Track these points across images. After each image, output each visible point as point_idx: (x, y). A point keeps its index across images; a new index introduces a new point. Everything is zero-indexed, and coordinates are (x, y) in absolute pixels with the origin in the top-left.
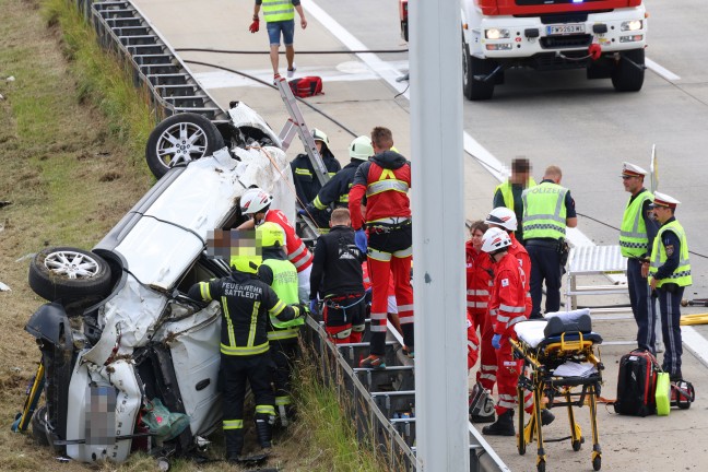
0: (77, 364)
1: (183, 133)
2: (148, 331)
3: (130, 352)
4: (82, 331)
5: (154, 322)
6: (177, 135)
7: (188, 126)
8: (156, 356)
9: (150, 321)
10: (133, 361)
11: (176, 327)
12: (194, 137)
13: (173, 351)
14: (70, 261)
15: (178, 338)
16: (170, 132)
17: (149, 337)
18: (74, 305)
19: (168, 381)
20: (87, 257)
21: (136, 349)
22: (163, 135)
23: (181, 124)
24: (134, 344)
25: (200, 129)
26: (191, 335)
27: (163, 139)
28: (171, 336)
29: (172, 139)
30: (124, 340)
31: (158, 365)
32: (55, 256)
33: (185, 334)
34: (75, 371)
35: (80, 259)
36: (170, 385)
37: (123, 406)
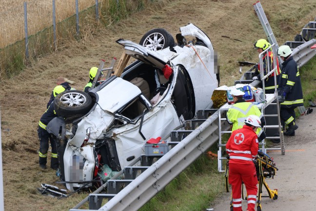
0: (67, 146)
1: (156, 38)
2: (103, 132)
3: (95, 142)
4: (71, 130)
5: (106, 128)
6: (153, 39)
7: (158, 34)
8: (107, 144)
9: (105, 127)
10: (94, 146)
11: (117, 131)
12: (160, 40)
13: (116, 142)
14: (74, 97)
15: (118, 136)
16: (150, 37)
17: (104, 135)
18: (70, 118)
19: (113, 156)
20: (83, 95)
21: (97, 140)
22: (147, 38)
23: (155, 33)
24: (96, 138)
25: (163, 36)
26: (124, 135)
27: (147, 40)
28: (115, 135)
29: (150, 41)
30: (91, 136)
31: (109, 148)
32: (68, 95)
33: (121, 134)
34: (66, 149)
35: (79, 97)
36: (113, 158)
37: (87, 167)
